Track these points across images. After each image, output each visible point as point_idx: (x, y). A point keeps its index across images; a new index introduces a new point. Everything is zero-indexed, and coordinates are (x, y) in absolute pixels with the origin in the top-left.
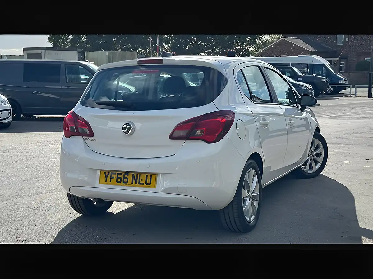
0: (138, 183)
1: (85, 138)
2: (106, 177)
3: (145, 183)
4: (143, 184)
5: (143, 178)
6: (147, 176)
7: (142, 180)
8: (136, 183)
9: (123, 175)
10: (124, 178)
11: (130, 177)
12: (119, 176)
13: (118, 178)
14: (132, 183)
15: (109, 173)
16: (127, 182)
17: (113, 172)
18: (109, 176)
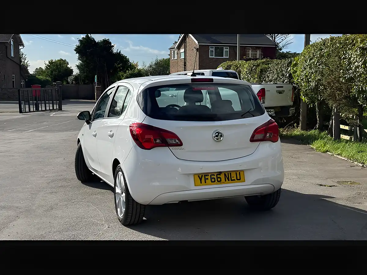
0: (230, 180)
1: (171, 148)
2: (201, 179)
3: (236, 180)
4: (235, 180)
5: (233, 175)
6: (236, 173)
7: (233, 177)
8: (229, 181)
9: (216, 175)
10: (217, 178)
11: (222, 176)
12: (212, 177)
13: (211, 179)
14: (226, 181)
15: (202, 176)
16: (221, 181)
17: (206, 175)
18: (203, 178)
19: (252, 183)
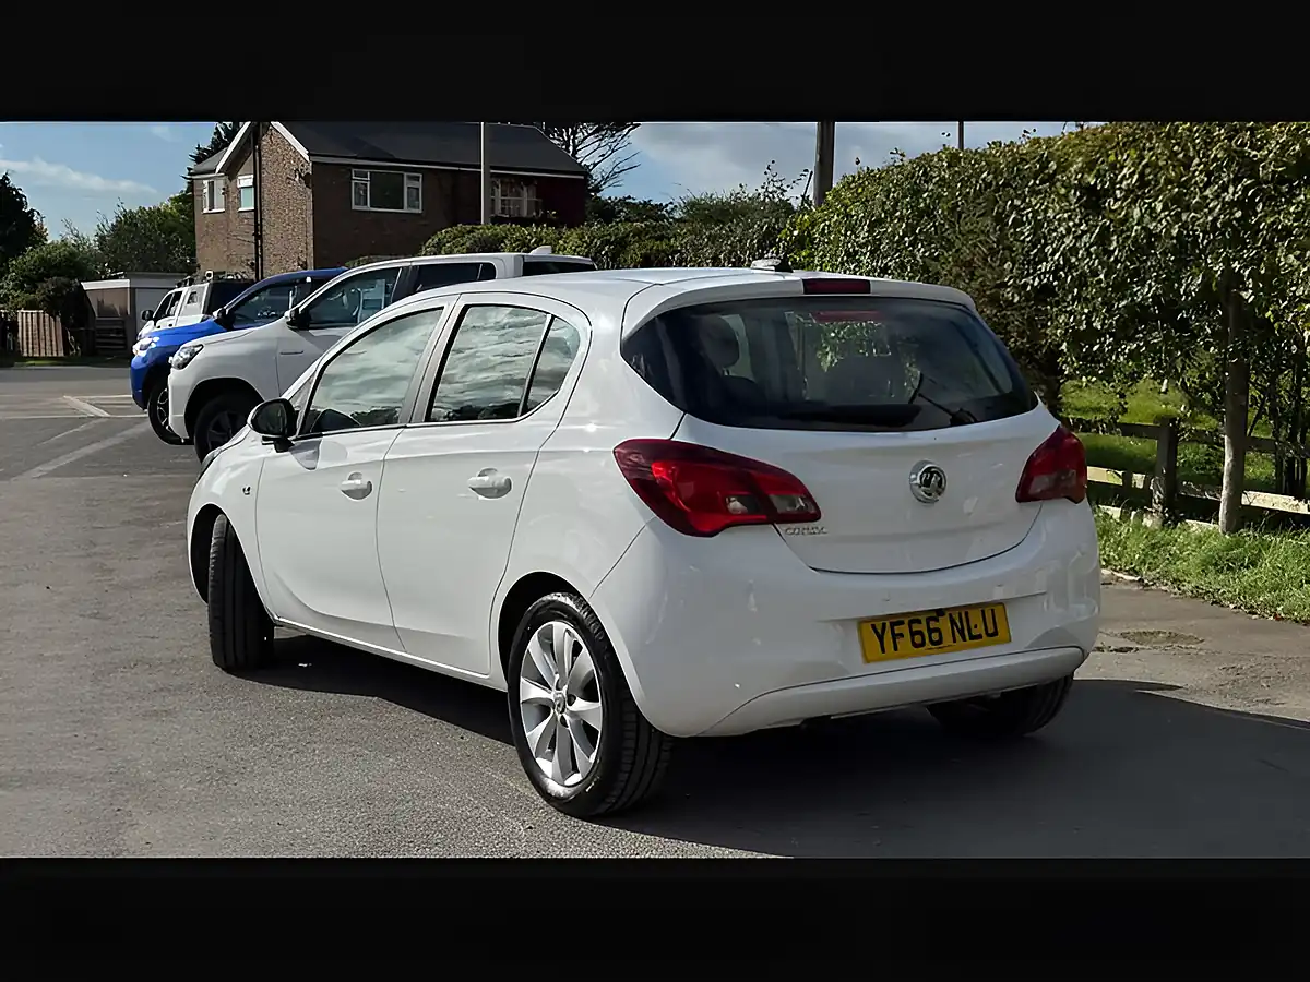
0: (968, 638)
1: (780, 528)
2: (881, 638)
3: (984, 635)
4: (980, 637)
5: (976, 618)
6: (983, 612)
7: (975, 627)
8: (964, 640)
9: (924, 622)
10: (931, 631)
11: (944, 624)
12: (916, 627)
13: (913, 634)
14: (955, 641)
15: (884, 625)
16: (940, 641)
17: (896, 620)
18: (888, 636)
19: (1029, 647)
